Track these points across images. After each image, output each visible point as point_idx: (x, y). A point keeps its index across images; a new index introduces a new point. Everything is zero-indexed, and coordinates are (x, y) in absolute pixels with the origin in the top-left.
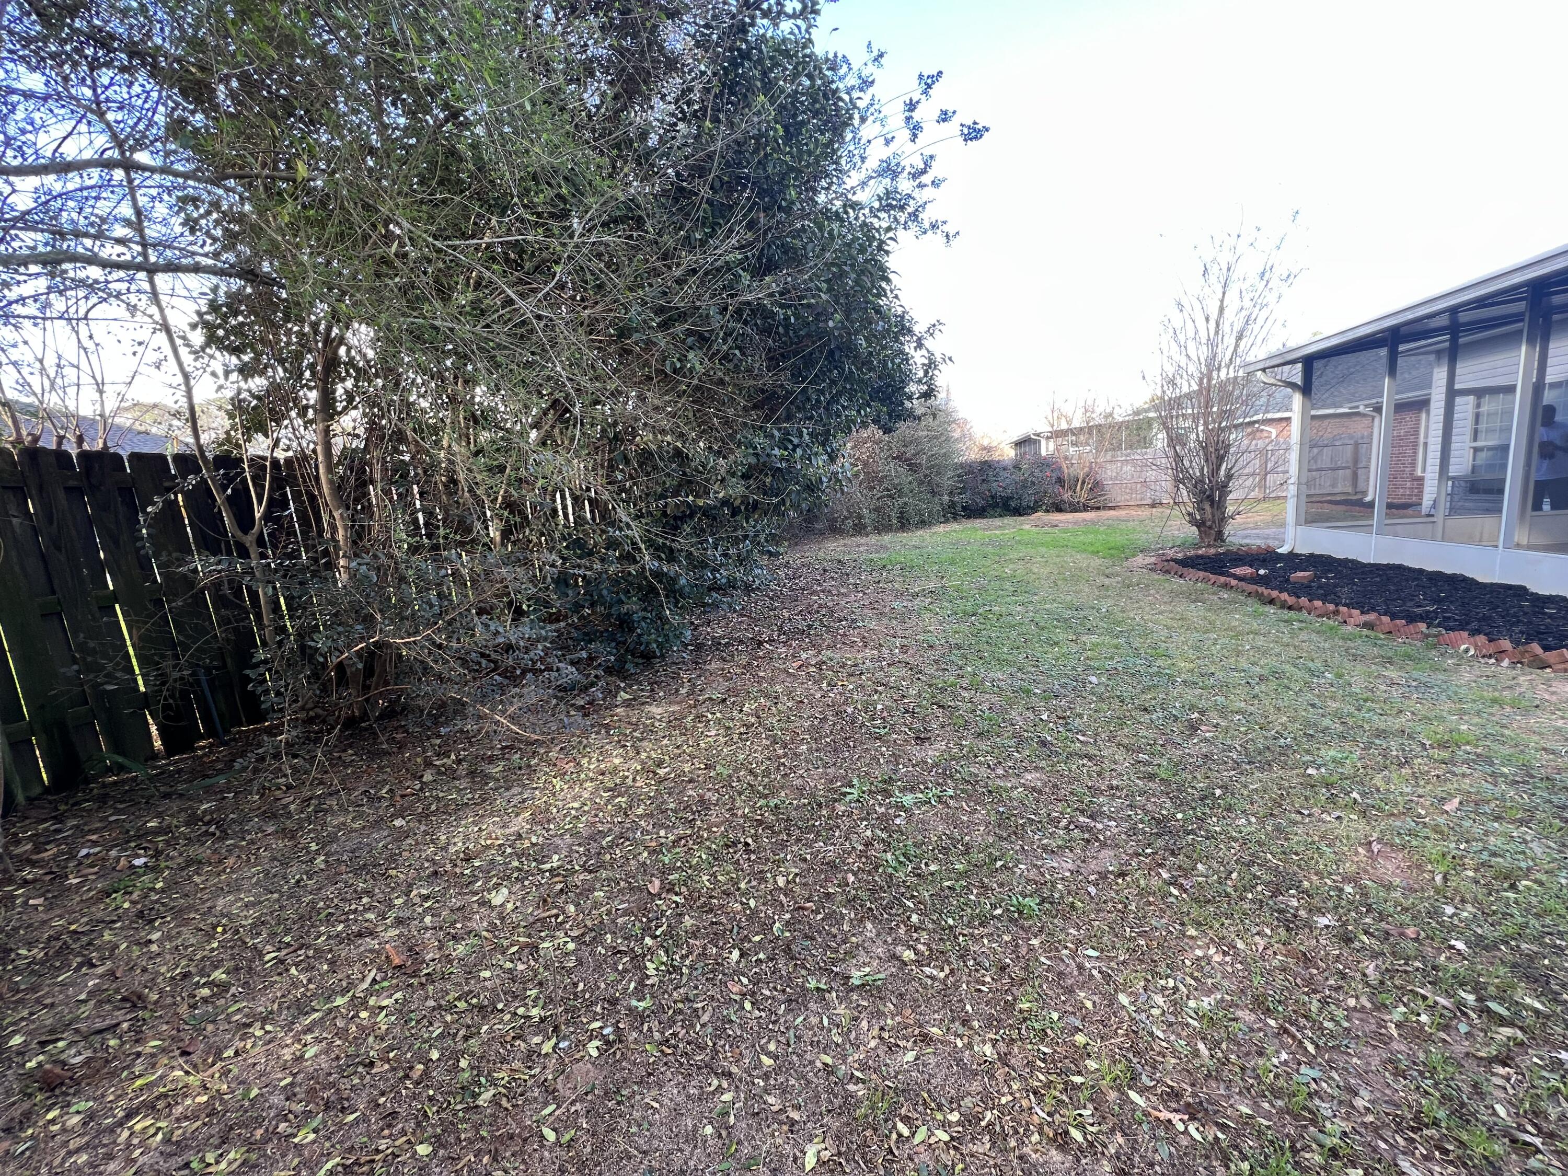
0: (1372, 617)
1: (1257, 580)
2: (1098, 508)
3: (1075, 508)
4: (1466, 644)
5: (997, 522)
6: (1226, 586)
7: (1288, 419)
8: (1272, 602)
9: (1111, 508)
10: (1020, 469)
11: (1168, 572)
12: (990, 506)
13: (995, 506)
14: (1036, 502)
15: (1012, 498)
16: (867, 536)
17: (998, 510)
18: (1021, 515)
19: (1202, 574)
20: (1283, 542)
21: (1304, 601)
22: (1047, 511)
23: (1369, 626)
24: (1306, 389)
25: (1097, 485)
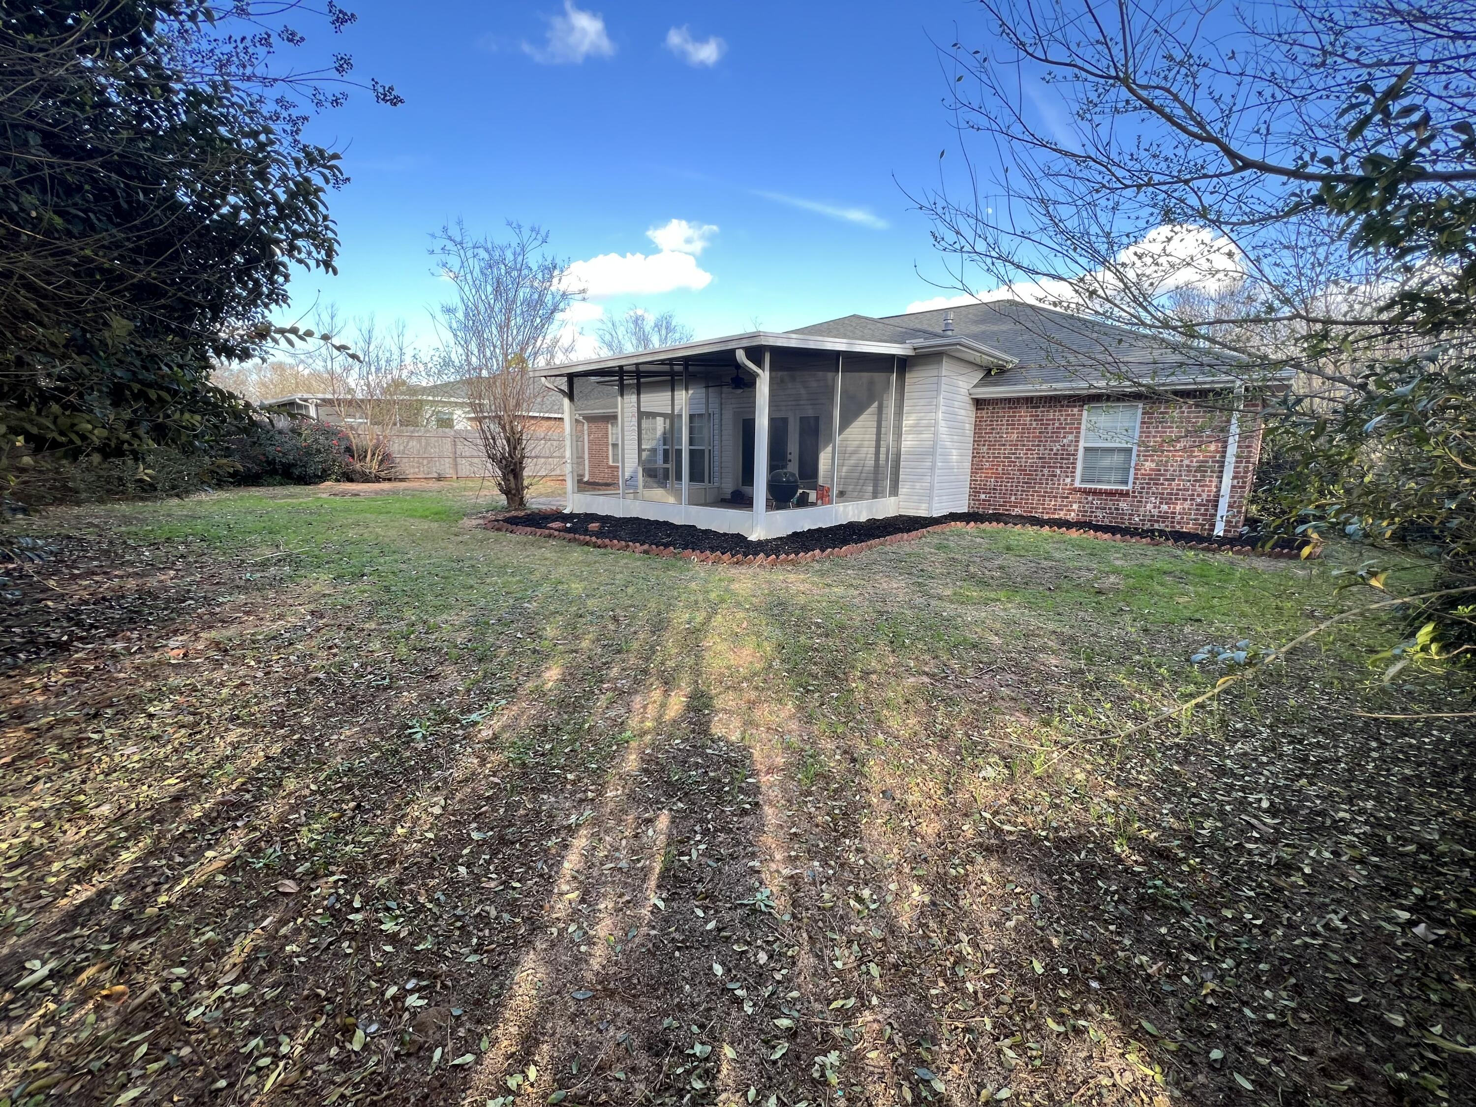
0: (646, 547)
1: (569, 530)
2: (390, 480)
3: (366, 478)
4: (695, 557)
5: (279, 490)
6: (550, 536)
7: (561, 419)
8: (587, 544)
9: (401, 480)
10: (300, 434)
11: (499, 530)
12: (267, 472)
13: (273, 472)
14: (324, 471)
15: (294, 465)
16: (78, 504)
17: (278, 478)
18: (306, 484)
19: (529, 529)
20: (565, 507)
21: (607, 541)
22: (337, 481)
23: (646, 552)
24: (571, 396)
25: (386, 458)
